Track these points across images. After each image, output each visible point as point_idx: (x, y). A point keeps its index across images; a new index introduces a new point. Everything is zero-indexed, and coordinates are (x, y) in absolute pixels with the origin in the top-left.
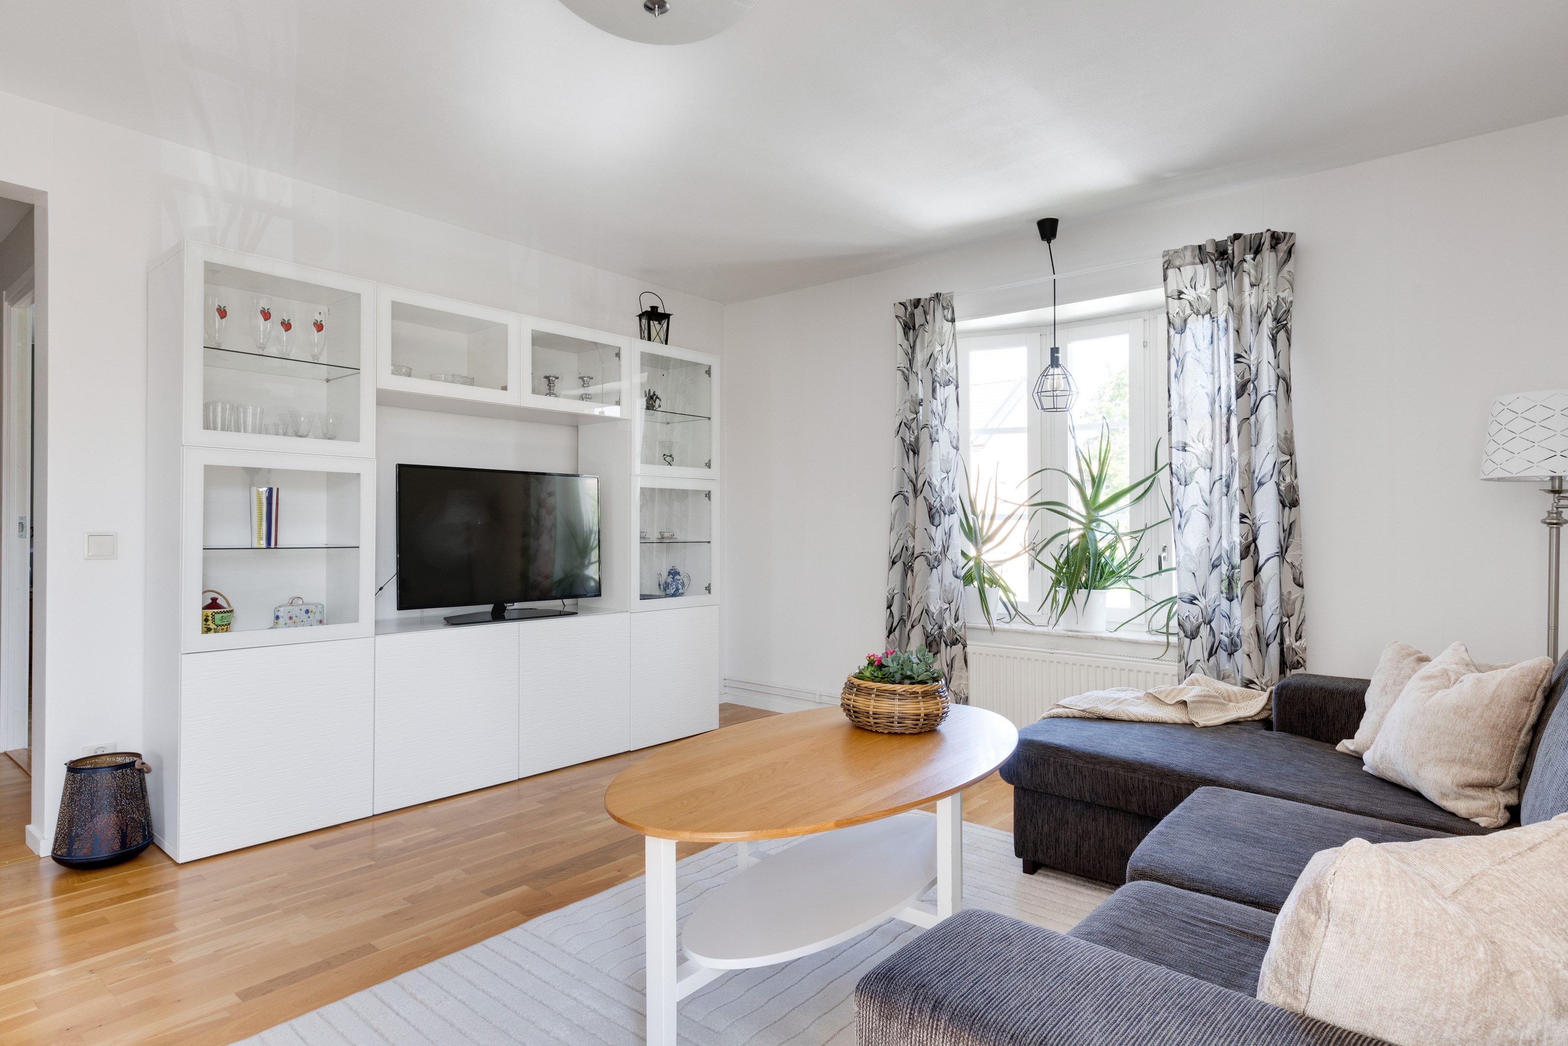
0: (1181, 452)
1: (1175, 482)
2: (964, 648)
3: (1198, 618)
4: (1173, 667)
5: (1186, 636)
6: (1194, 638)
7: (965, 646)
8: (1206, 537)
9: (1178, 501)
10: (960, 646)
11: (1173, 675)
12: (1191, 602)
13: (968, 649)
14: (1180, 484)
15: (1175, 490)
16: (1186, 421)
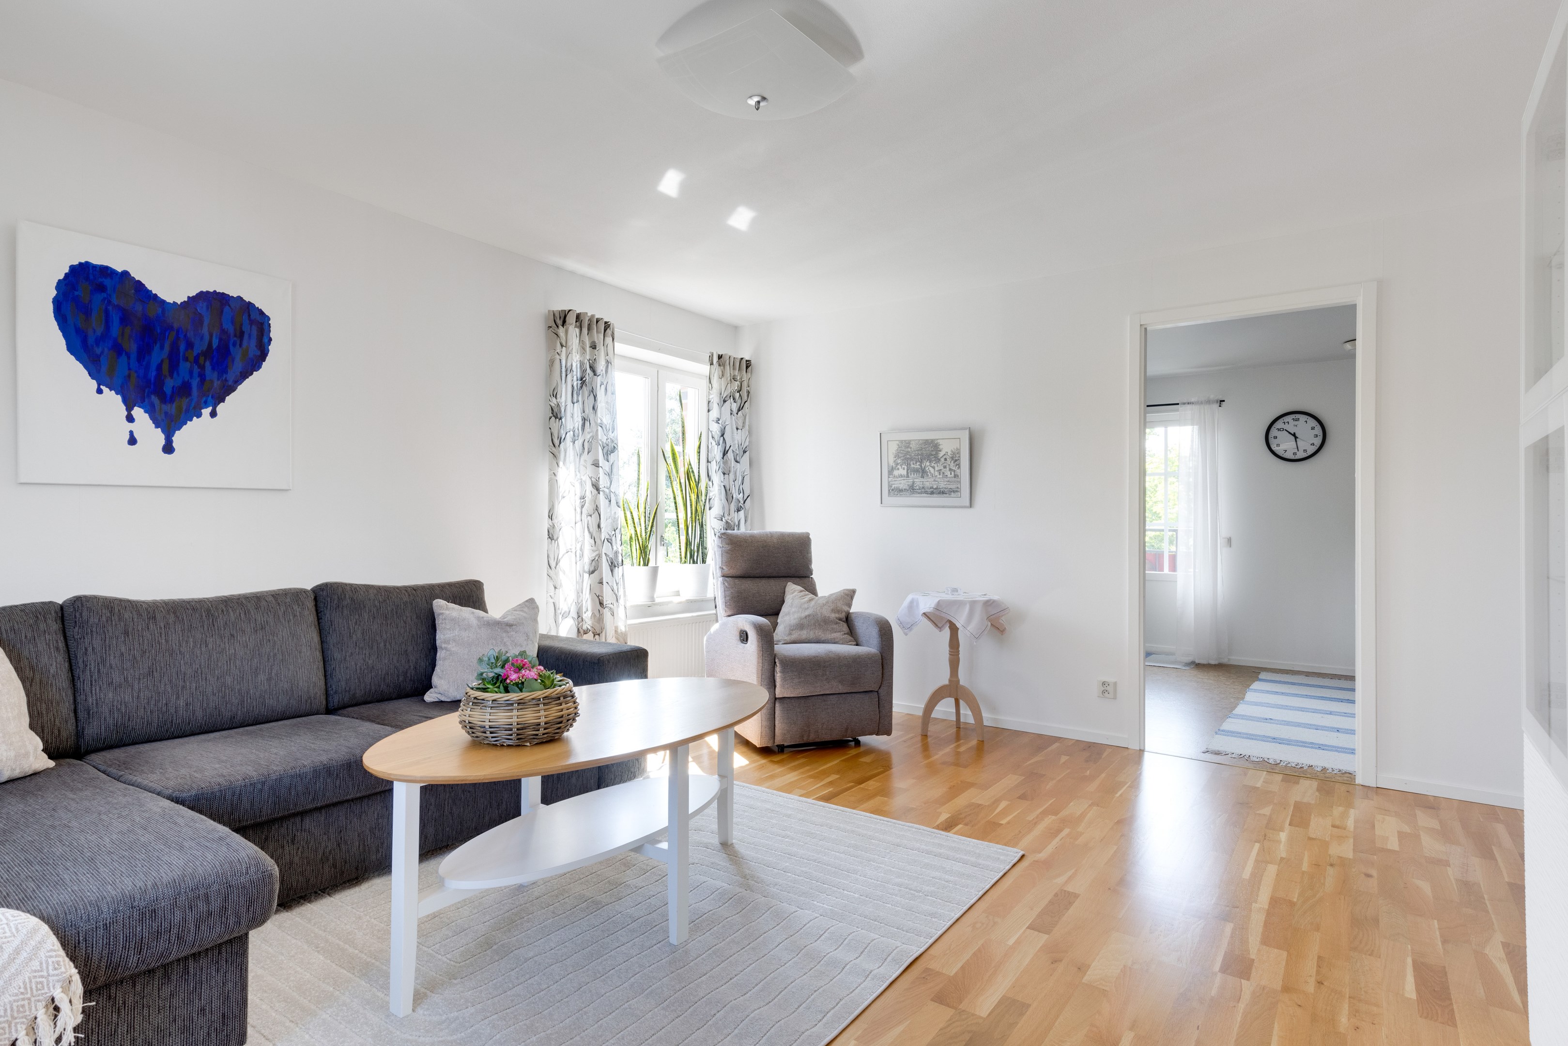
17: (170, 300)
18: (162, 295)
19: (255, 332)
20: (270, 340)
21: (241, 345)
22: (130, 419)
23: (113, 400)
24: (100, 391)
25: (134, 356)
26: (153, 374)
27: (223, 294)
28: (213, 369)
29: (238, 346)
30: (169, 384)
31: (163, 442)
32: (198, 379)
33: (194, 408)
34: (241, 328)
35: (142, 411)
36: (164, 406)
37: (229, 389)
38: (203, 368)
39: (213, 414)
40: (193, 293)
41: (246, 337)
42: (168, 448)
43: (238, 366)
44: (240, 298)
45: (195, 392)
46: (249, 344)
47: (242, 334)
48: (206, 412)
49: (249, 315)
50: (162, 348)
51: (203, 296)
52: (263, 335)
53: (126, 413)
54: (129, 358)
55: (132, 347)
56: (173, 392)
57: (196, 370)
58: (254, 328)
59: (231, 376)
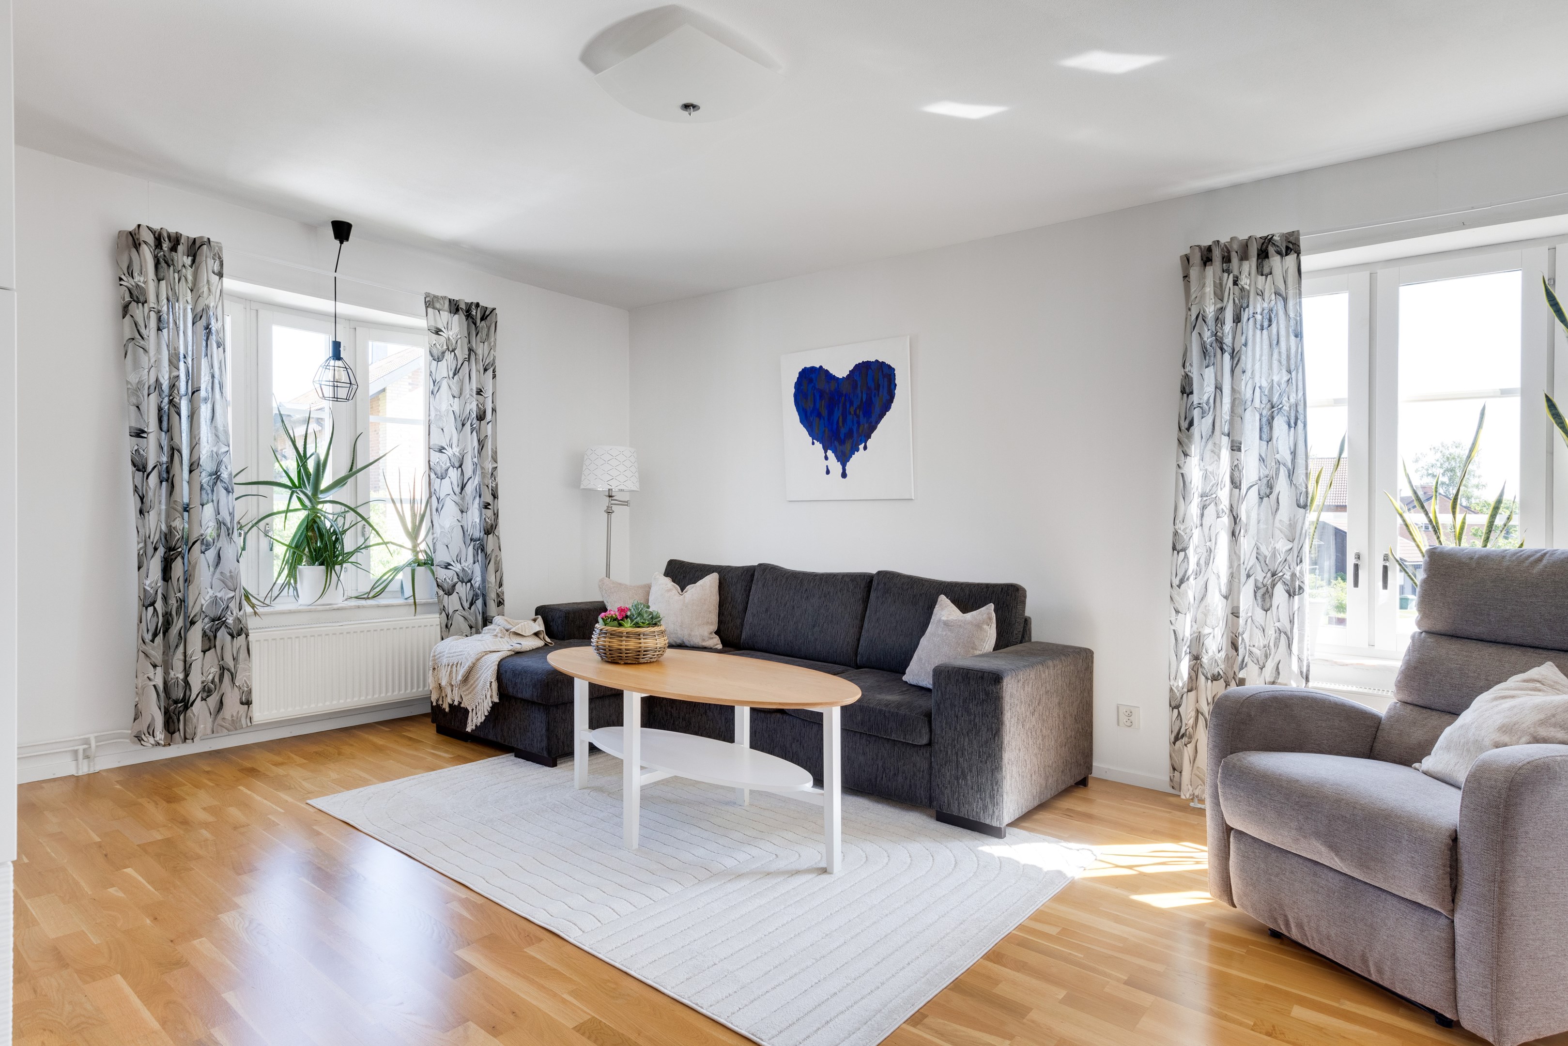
0: (437, 454)
1: (433, 476)
2: (247, 637)
3: (453, 579)
4: (435, 620)
5: (446, 594)
6: (451, 595)
7: (247, 635)
8: (456, 519)
9: (435, 490)
10: (244, 636)
11: (437, 625)
12: (446, 568)
13: (250, 638)
14: (437, 477)
15: (432, 482)
16: (442, 429)
17: (841, 377)
18: (837, 376)
19: (886, 384)
20: (896, 385)
21: (878, 396)
22: (826, 458)
23: (819, 446)
24: (813, 443)
25: (826, 418)
26: (835, 426)
27: (868, 362)
28: (864, 416)
29: (877, 396)
30: (843, 431)
31: (841, 471)
32: (857, 425)
33: (855, 445)
34: (878, 383)
35: (831, 451)
36: (840, 447)
37: (873, 428)
38: (858, 417)
39: (865, 448)
40: (851, 368)
41: (881, 387)
42: (844, 475)
43: (877, 409)
44: (877, 361)
45: (855, 434)
46: (884, 393)
47: (879, 386)
48: (861, 447)
49: (883, 372)
50: (838, 409)
51: (858, 367)
52: (891, 383)
53: (824, 455)
54: (824, 419)
55: (824, 413)
56: (845, 436)
57: (855, 419)
58: (886, 379)
59: (873, 419)
